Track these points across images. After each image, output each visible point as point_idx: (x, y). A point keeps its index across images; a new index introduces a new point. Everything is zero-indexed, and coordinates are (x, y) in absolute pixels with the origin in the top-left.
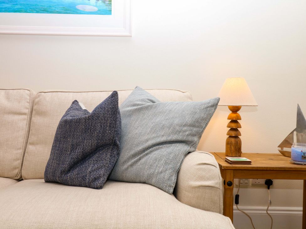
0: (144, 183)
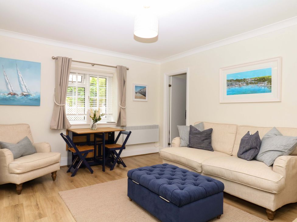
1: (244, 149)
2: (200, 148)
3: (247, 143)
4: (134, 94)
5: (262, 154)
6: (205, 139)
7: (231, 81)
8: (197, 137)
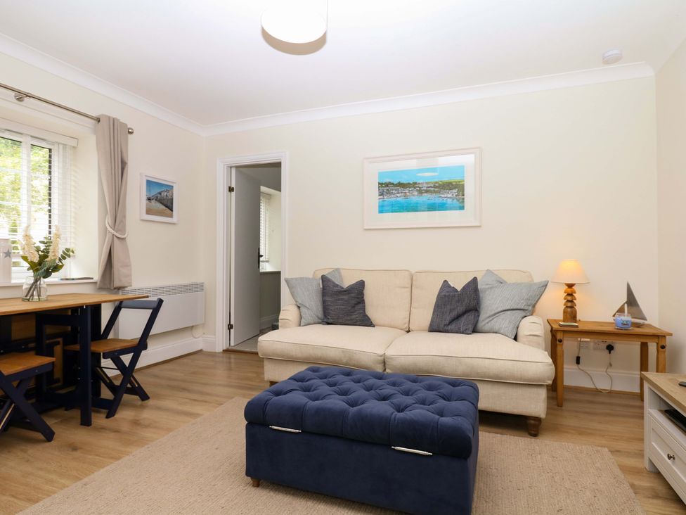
0: (496, 333)
1: (454, 314)
2: (349, 322)
3: (459, 301)
4: (144, 201)
5: (489, 319)
6: (356, 304)
7: (387, 185)
8: (342, 299)
